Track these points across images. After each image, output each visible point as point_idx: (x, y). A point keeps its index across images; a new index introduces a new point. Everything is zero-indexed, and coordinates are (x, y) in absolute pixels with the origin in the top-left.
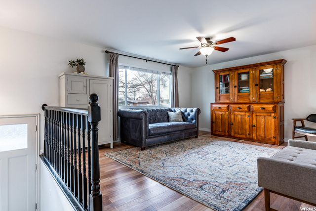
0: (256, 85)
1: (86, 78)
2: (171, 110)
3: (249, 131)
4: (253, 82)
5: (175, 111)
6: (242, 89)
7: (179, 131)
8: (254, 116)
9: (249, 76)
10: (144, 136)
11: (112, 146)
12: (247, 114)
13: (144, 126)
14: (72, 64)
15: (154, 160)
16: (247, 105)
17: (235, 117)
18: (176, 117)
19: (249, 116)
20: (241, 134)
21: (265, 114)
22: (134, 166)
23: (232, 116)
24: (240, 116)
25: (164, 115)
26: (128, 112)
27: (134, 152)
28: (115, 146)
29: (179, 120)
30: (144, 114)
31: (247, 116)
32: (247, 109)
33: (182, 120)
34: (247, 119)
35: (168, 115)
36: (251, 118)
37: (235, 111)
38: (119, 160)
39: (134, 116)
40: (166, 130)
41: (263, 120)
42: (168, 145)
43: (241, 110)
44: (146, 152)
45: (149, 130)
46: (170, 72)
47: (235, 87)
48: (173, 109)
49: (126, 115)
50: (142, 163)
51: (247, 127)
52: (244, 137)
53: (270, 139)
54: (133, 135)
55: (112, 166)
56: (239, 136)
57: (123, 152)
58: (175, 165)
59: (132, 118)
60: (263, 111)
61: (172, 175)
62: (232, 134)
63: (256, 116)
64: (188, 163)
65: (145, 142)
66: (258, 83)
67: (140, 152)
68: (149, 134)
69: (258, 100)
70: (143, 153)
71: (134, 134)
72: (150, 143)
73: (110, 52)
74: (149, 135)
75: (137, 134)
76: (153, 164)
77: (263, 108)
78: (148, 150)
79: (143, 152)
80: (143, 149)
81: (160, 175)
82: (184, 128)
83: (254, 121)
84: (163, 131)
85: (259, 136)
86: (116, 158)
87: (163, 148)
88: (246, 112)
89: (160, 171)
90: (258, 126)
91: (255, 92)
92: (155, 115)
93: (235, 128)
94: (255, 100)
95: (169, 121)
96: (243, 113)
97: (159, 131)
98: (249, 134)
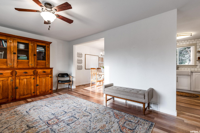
3: (34, 90)
6: (19, 57)
8: (38, 78)
12: (33, 77)
16: (33, 70)
17: (21, 81)
19: (34, 79)
20: (27, 95)
21: (45, 76)
23: (17, 81)
24: (25, 80)
31: (32, 79)
32: (32, 74)
34: (32, 81)
36: (35, 80)
37: (21, 76)
41: (44, 80)
43: (27, 74)
51: (33, 87)
52: (30, 95)
53: (48, 91)
56: (24, 97)
60: (44, 73)
62: (17, 97)
63: (40, 77)
77: (44, 72)
83: (38, 82)
85: (41, 91)
88: (31, 76)
90: (40, 85)
93: (20, 91)
94: (33, 66)
96: (28, 77)
98: (34, 93)
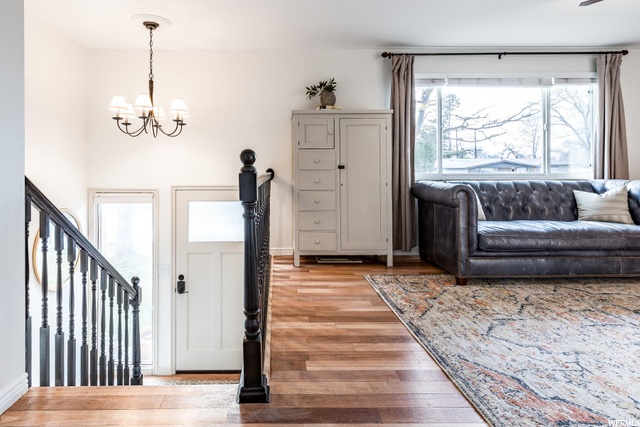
1: (335, 116)
2: (587, 187)
5: (604, 190)
10: (463, 249)
11: (390, 263)
13: (462, 224)
14: (312, 92)
15: (473, 313)
18: (602, 209)
22: (406, 315)
27: (433, 285)
28: (399, 263)
29: (615, 218)
30: (461, 195)
33: (626, 216)
35: (574, 201)
38: (384, 294)
39: (438, 196)
40: (541, 243)
42: (552, 287)
44: (468, 290)
45: (479, 236)
46: (591, 75)
48: (598, 184)
49: (425, 194)
50: (433, 314)
54: (441, 245)
55: (363, 302)
57: (407, 279)
58: (525, 342)
59: (437, 203)
61: (493, 362)
64: (579, 347)
65: (468, 265)
67: (451, 288)
68: (479, 245)
70: (456, 292)
71: (442, 241)
72: (481, 269)
73: (393, 54)
74: (479, 249)
75: (448, 243)
76: (462, 321)
78: (474, 288)
79: (458, 288)
80: (461, 282)
81: (455, 351)
84: (531, 242)
86: (381, 289)
89: (465, 344)
95: (576, 218)
97: (516, 242)
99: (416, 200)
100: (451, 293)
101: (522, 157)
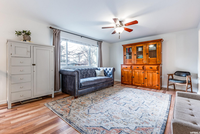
0: (147, 54)
1: (30, 45)
2: (97, 69)
3: (143, 82)
4: (145, 52)
5: (100, 70)
6: (139, 56)
7: (102, 83)
8: (146, 73)
9: (143, 48)
10: (77, 88)
11: (53, 96)
12: (142, 71)
13: (77, 81)
15: (82, 107)
16: (142, 66)
17: (135, 73)
18: (100, 74)
19: (143, 73)
20: (139, 83)
21: (152, 71)
22: (64, 116)
23: (134, 73)
24: (138, 73)
25: (92, 72)
26: (66, 71)
27: (68, 101)
29: (102, 75)
30: (77, 73)
31: (142, 72)
32: (142, 68)
33: (104, 75)
34: (142, 74)
35: (95, 72)
36: (144, 74)
37: (135, 69)
38: (54, 110)
39: (69, 73)
40: (93, 83)
41: (151, 75)
42: (94, 93)
43: (138, 69)
44: (78, 100)
45: (81, 84)
47: (135, 55)
48: (99, 68)
49: (65, 73)
50: (72, 112)
51: (142, 79)
52: (140, 85)
53: (155, 86)
54: (69, 87)
56: (137, 84)
57: (60, 101)
59: (68, 75)
60: (151, 69)
62: (134, 83)
63: (147, 72)
65: (78, 92)
66: (148, 53)
67: (74, 100)
68: (81, 86)
69: (148, 63)
70: (75, 102)
71: (70, 86)
72: (81, 93)
73: (54, 28)
74: (81, 87)
75: (72, 87)
76: (81, 111)
77: (151, 68)
78: (80, 98)
79: (76, 100)
80: (76, 98)
82: (105, 80)
83: (146, 76)
84: (91, 83)
85: (149, 84)
86: (52, 108)
87: (91, 96)
88: (141, 70)
90: (148, 78)
91: (146, 58)
92: (87, 72)
93: (135, 80)
94: (146, 63)
95: (96, 76)
96: (140, 71)
97: (88, 84)
98: (143, 83)
99: (61, 75)
100: (74, 102)
101: (77, 62)
